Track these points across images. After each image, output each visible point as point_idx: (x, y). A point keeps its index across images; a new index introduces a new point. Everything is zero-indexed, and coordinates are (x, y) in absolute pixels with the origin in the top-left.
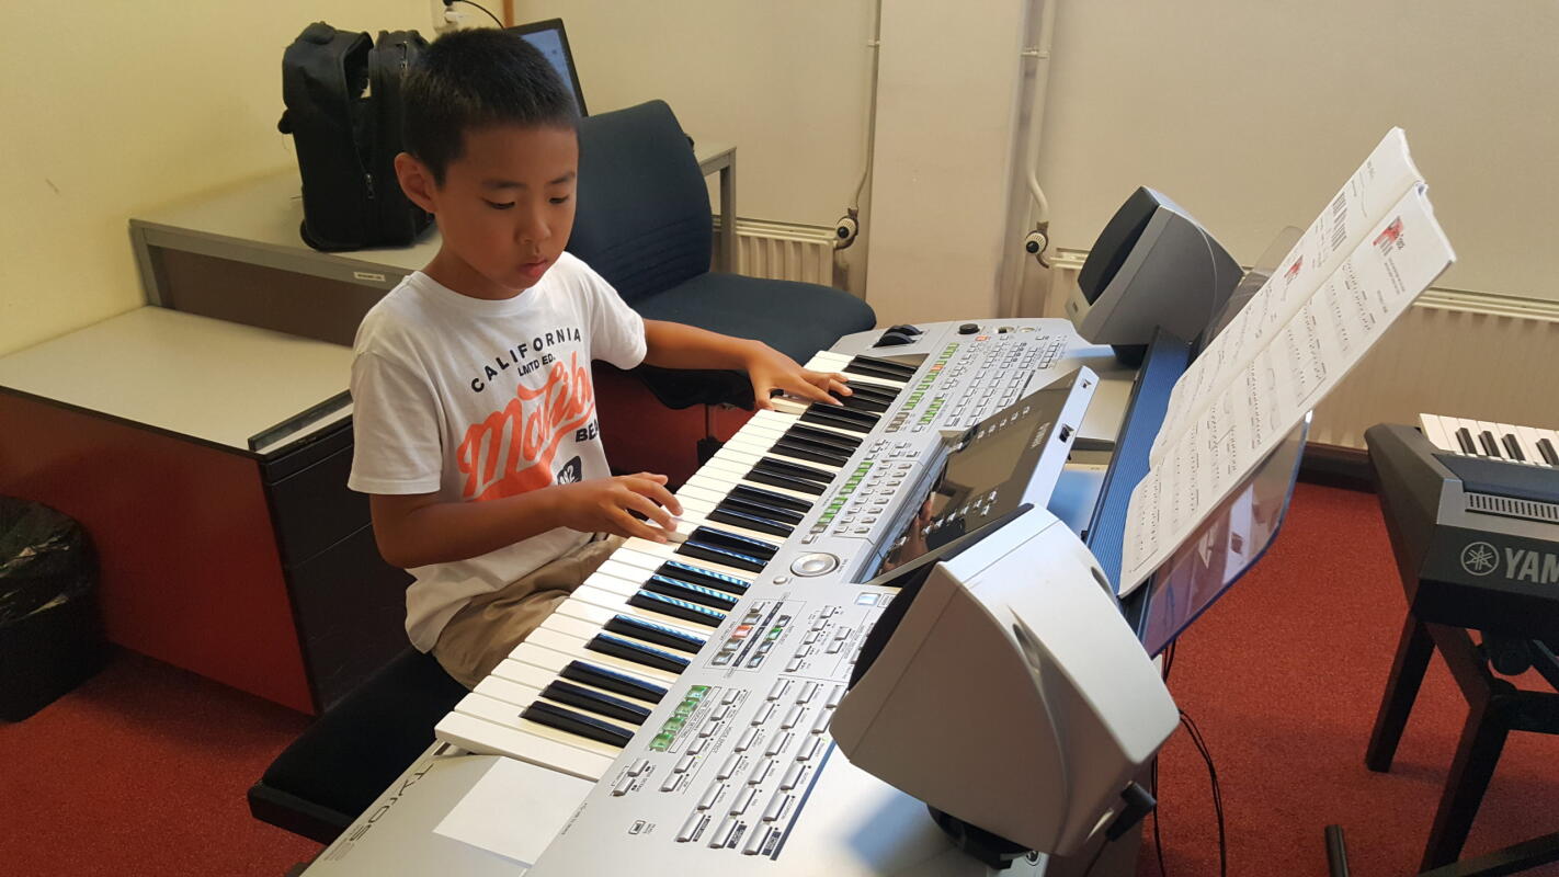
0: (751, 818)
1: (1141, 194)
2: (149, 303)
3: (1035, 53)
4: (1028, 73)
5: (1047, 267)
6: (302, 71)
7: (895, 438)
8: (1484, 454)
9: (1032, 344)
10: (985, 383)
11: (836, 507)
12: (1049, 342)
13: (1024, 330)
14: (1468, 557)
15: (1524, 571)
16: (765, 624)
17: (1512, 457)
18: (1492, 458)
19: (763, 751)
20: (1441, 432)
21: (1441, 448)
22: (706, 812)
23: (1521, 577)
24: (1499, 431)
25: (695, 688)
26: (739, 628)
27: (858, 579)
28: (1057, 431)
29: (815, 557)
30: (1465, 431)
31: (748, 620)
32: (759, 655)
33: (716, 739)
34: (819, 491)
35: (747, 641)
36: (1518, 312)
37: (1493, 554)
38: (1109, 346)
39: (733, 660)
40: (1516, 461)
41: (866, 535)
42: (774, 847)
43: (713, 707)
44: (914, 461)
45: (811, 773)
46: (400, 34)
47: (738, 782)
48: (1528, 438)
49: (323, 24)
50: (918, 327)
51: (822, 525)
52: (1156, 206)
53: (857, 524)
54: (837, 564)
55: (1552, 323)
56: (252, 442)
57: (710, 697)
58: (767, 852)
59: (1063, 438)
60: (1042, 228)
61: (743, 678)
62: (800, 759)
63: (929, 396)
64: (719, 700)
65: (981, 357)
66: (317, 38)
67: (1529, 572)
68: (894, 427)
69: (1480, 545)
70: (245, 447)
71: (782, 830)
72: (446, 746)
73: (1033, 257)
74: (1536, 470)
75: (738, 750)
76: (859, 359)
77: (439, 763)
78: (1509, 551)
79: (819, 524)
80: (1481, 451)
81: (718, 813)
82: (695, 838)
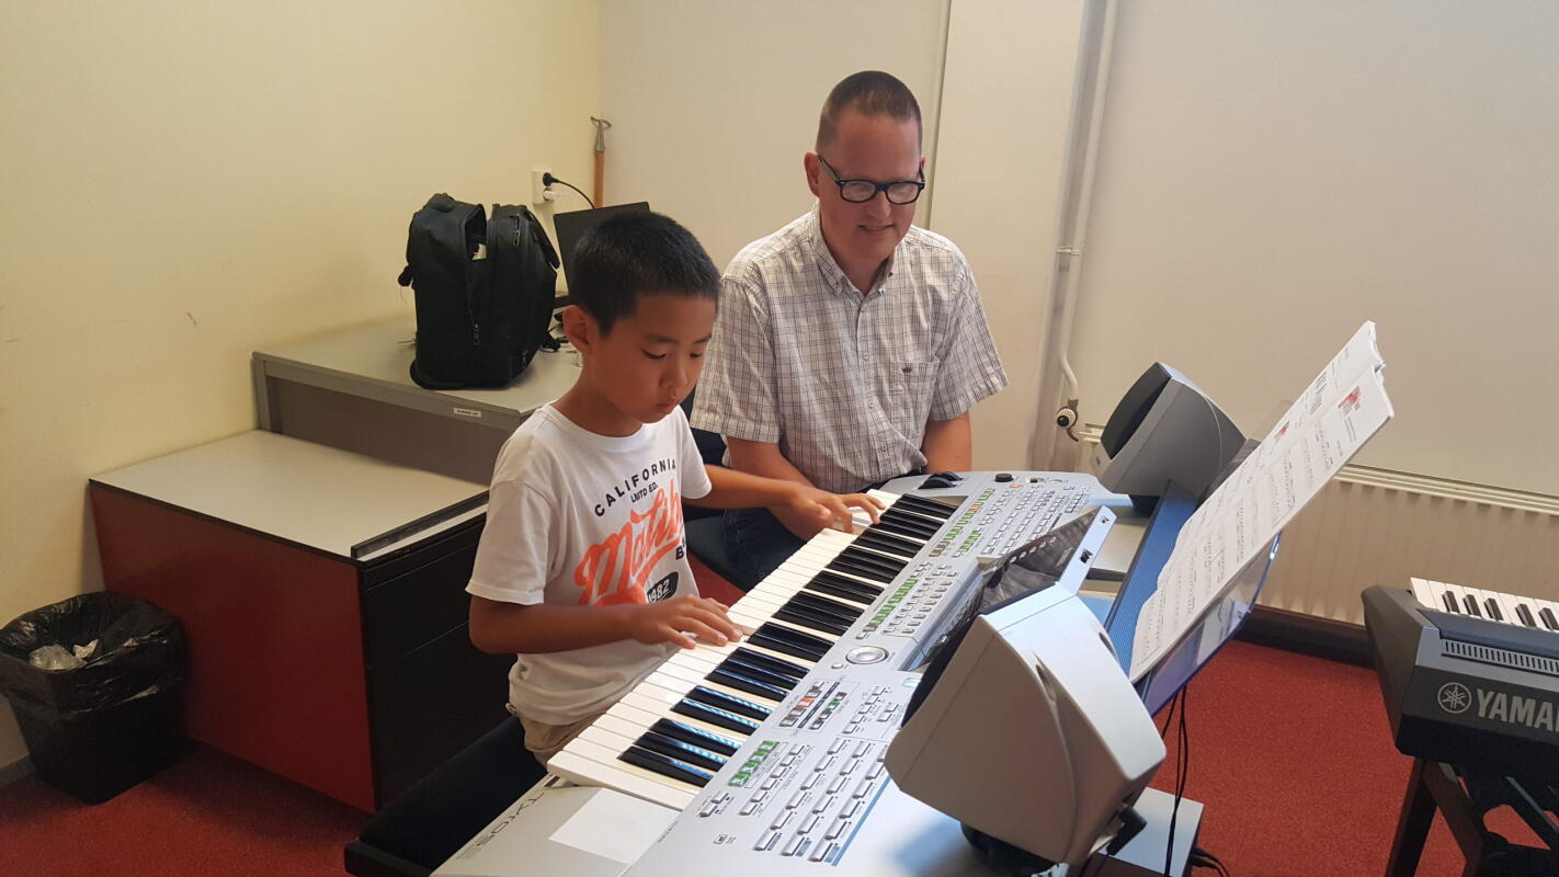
0: (815, 836)
1: (1156, 368)
2: (260, 427)
3: (1069, 251)
4: (1062, 268)
5: (1077, 440)
6: (429, 234)
7: (936, 561)
8: (1466, 613)
9: (1060, 492)
10: (1017, 522)
11: (886, 613)
12: (1075, 492)
13: (1054, 481)
14: (1444, 696)
15: (1495, 711)
16: (825, 697)
17: (1491, 617)
18: (1472, 616)
19: (825, 789)
20: (1429, 594)
21: (1426, 606)
22: (777, 830)
23: (1491, 716)
24: (1481, 597)
25: (765, 743)
26: (802, 700)
27: (906, 667)
28: (1079, 553)
29: (867, 649)
30: (1450, 594)
31: (810, 694)
32: (820, 721)
33: (785, 780)
34: (869, 601)
35: (809, 710)
36: (1521, 504)
37: (1467, 694)
38: (1127, 497)
39: (798, 723)
40: (1494, 620)
41: (911, 635)
42: (833, 855)
43: (782, 756)
44: (953, 580)
45: (864, 808)
46: (509, 208)
47: (803, 811)
48: (1508, 605)
49: (445, 195)
50: (960, 475)
51: (873, 626)
52: (1168, 378)
53: (904, 626)
54: (886, 657)
55: (1552, 516)
56: (354, 550)
57: (778, 749)
58: (828, 860)
59: (1084, 558)
60: (1073, 405)
61: (806, 737)
62: (856, 797)
63: (967, 530)
64: (787, 751)
65: (1014, 502)
66: (441, 206)
67: (1498, 712)
68: (937, 553)
69: (1454, 686)
70: (348, 554)
71: (841, 845)
72: (556, 779)
73: (1064, 430)
74: (1513, 627)
75: (803, 788)
76: (905, 497)
77: (549, 792)
78: (1480, 692)
79: (870, 625)
80: (1463, 611)
81: (788, 832)
82: (770, 847)
